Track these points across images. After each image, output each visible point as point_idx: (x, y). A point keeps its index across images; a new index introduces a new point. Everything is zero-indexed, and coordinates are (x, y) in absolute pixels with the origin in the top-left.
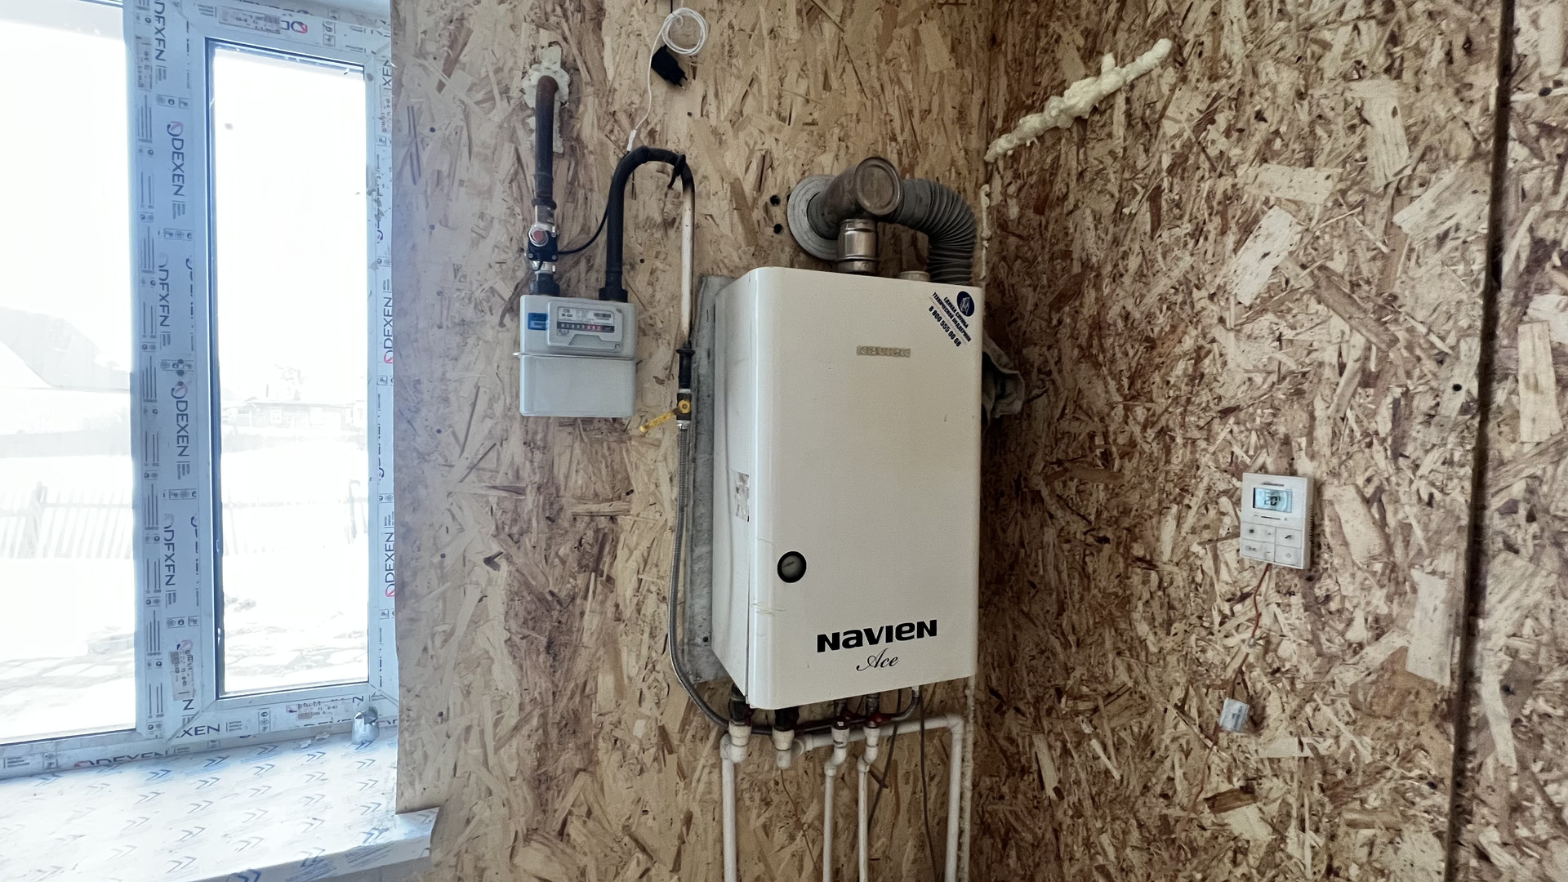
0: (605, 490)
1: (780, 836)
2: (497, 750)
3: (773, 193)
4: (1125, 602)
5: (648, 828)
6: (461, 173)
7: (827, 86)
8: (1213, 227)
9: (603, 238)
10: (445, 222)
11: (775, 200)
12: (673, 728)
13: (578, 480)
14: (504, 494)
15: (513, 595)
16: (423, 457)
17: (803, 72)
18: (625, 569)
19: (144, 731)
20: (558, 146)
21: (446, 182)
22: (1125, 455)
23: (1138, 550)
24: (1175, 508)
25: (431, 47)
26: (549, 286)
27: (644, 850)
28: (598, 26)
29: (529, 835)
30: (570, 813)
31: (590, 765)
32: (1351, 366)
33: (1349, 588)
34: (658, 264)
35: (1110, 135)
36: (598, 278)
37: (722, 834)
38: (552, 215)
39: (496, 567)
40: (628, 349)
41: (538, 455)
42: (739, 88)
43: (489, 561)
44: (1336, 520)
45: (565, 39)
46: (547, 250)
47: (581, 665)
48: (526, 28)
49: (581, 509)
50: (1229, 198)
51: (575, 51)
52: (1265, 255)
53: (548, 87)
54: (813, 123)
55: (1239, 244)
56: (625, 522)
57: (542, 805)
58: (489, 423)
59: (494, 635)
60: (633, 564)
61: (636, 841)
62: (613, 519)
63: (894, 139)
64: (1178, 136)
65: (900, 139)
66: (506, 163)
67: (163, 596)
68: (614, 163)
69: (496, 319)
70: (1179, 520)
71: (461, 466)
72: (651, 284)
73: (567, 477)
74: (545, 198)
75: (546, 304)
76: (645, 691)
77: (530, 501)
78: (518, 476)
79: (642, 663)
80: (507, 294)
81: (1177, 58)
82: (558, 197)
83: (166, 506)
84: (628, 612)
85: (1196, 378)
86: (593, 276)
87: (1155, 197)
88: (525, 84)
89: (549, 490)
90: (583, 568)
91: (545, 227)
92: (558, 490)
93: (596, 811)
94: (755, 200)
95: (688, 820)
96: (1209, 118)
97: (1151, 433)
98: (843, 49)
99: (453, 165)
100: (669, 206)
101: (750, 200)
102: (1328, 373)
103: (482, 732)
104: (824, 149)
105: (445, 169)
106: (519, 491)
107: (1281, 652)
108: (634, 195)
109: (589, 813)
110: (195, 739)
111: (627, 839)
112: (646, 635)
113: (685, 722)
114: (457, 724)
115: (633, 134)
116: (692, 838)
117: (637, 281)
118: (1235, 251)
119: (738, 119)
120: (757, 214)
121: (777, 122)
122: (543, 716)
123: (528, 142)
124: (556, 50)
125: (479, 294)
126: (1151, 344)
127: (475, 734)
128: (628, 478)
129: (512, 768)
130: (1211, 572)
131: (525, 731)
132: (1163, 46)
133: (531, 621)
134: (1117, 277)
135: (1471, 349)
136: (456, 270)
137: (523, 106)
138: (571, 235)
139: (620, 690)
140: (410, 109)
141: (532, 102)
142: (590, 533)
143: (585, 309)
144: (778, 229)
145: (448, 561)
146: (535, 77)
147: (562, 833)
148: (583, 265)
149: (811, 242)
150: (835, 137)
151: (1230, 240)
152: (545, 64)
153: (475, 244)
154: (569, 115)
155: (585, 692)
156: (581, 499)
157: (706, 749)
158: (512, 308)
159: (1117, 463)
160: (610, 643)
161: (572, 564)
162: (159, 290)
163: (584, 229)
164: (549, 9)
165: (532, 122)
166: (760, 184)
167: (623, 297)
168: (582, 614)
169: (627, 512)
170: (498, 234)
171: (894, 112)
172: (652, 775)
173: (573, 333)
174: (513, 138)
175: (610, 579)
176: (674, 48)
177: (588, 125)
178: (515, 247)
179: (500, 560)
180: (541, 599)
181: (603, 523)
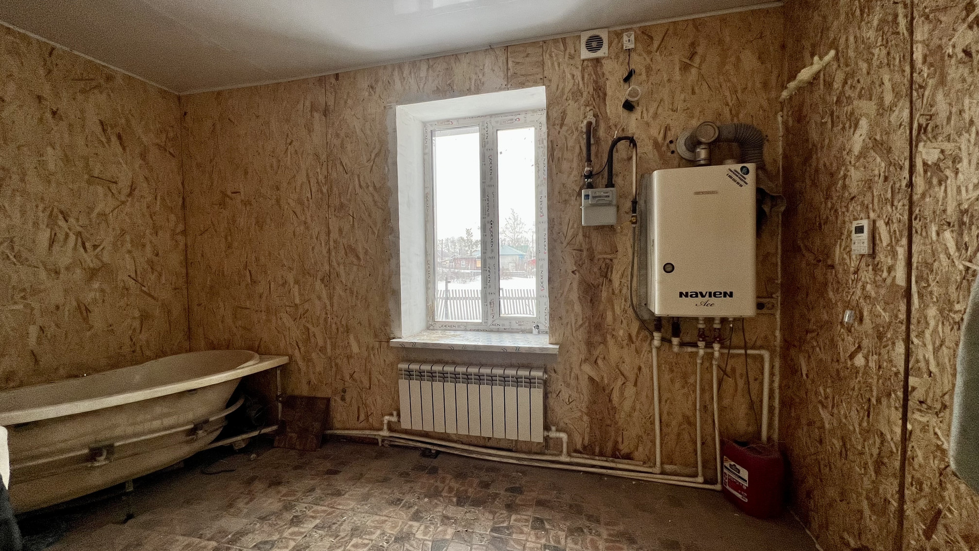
0: (608, 250)
1: (678, 385)
2: (576, 330)
3: (670, 139)
4: (825, 284)
5: (626, 368)
6: (565, 156)
7: (693, 93)
8: (847, 125)
9: (606, 168)
10: (560, 172)
11: (671, 142)
12: (634, 334)
13: (600, 248)
14: (576, 251)
15: (580, 283)
16: (555, 241)
17: (683, 90)
18: (616, 277)
19: (483, 323)
20: (592, 141)
21: (561, 160)
22: (825, 223)
23: (829, 262)
24: (839, 241)
25: (557, 122)
26: (590, 186)
27: (623, 375)
28: (604, 99)
29: (586, 360)
30: (598, 356)
31: (604, 342)
32: (882, 174)
33: (883, 259)
34: (626, 173)
35: (819, 89)
36: (605, 181)
37: (653, 377)
38: (590, 164)
39: (575, 274)
40: (614, 202)
41: (587, 239)
42: (655, 105)
43: (573, 272)
44: (879, 234)
45: (594, 107)
46: (590, 175)
47: (601, 308)
48: (582, 108)
49: (600, 256)
50: (852, 113)
51: (597, 110)
52: (861, 135)
53: (589, 124)
54: (688, 108)
55: (854, 131)
56: (615, 261)
57: (589, 351)
58: (573, 230)
59: (574, 296)
60: (618, 276)
61: (621, 372)
62: (611, 260)
63: (727, 105)
64: (838, 89)
65: (730, 104)
66: (577, 150)
67: (488, 286)
68: (610, 143)
69: (575, 198)
70: (840, 245)
71: (565, 244)
72: (624, 180)
73: (596, 246)
74: (589, 160)
75: (590, 192)
76: (623, 320)
77: (585, 253)
78: (581, 246)
79: (622, 309)
80: (578, 190)
81: (837, 58)
82: (592, 159)
83: (488, 261)
84: (617, 292)
85: (845, 187)
86: (603, 181)
87: (832, 114)
88: (582, 125)
89: (591, 251)
90: (602, 276)
91: (589, 169)
92: (593, 250)
93: (606, 357)
94: (663, 144)
95: (640, 369)
96: (845, 83)
97: (832, 212)
98: (701, 77)
99: (563, 154)
100: (629, 152)
101: (661, 144)
102: (876, 178)
103: (571, 325)
104: (693, 117)
105: (560, 156)
106: (581, 251)
107: (867, 289)
108: (617, 151)
109: (604, 358)
110: (494, 327)
111: (617, 370)
112: (623, 301)
113: (638, 333)
114: (565, 321)
115: (616, 132)
116: (641, 376)
117: (618, 180)
118: (853, 134)
119: (656, 115)
120: (664, 148)
121: (671, 113)
122: (589, 323)
123: (583, 143)
124: (592, 111)
125: (570, 191)
126: (832, 175)
127: (569, 325)
128: (616, 247)
129: (580, 338)
130: (848, 264)
131: (584, 327)
132: (832, 53)
133: (586, 292)
134: (822, 147)
135: (907, 164)
136: (564, 184)
137: (582, 132)
138: (596, 169)
139: (614, 319)
140: (551, 141)
141: (584, 130)
142: (604, 265)
143: (601, 191)
144: (673, 152)
145: (562, 271)
146: (585, 122)
147: (596, 362)
148: (601, 177)
149: (687, 155)
150: (698, 112)
151: (852, 130)
152: (588, 117)
153: (568, 177)
154: (596, 130)
155: (603, 316)
156: (600, 253)
157: (646, 345)
158: (579, 194)
159: (823, 226)
160: (610, 301)
161: (598, 275)
162: (487, 202)
163: (601, 166)
164: (589, 99)
165: (585, 136)
166: (665, 137)
167: (613, 186)
168: (601, 291)
169: (616, 258)
170: (575, 173)
171: (727, 94)
172: (626, 350)
173: (597, 199)
174: (579, 143)
175: (610, 281)
176: (631, 99)
177: (601, 133)
178: (580, 175)
179: (576, 272)
180: (589, 285)
181: (608, 261)
